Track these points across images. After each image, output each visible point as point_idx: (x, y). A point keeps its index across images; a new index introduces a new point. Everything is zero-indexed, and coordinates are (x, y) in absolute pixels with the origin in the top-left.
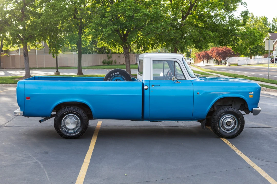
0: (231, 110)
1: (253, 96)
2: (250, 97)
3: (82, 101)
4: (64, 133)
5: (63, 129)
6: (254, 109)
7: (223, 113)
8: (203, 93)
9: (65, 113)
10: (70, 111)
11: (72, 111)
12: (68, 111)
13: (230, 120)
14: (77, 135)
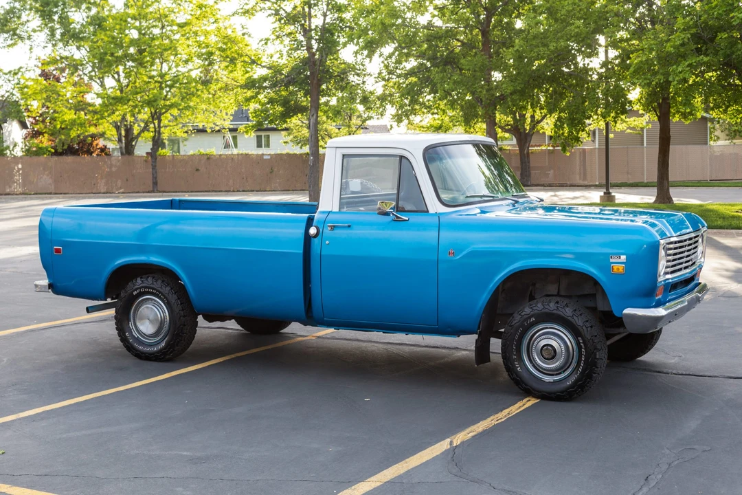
0: (555, 312)
1: (626, 268)
2: (615, 270)
3: (164, 264)
4: (133, 343)
5: (134, 333)
6: (627, 311)
7: (530, 318)
8: (464, 253)
9: (134, 291)
10: (145, 287)
11: (149, 288)
12: (140, 288)
13: (554, 343)
14: (161, 350)
